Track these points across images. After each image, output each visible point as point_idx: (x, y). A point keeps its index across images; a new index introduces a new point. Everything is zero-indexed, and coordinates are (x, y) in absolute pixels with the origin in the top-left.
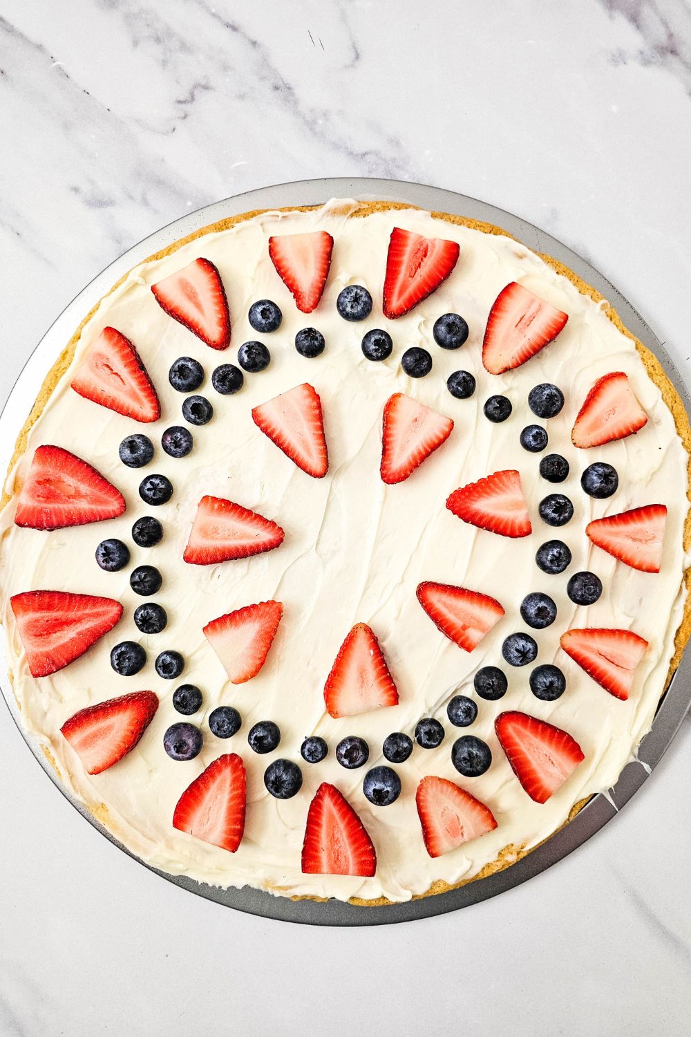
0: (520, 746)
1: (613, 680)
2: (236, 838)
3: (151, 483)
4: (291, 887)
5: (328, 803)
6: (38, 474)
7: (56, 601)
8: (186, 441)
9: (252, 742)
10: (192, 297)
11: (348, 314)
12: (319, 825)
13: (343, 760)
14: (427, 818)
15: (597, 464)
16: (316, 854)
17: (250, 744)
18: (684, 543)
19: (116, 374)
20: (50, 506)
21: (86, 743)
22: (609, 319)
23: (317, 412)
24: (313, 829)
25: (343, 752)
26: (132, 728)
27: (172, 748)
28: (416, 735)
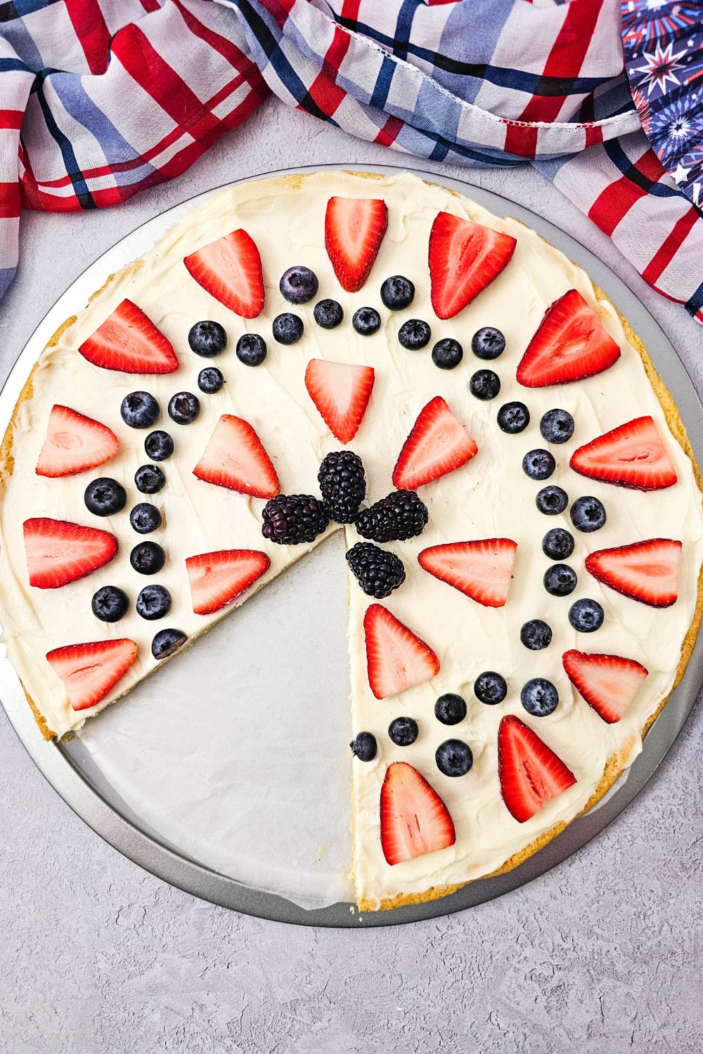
0: (82, 542)
2: (194, 268)
3: (522, 418)
5: (160, 358)
7: (486, 273)
8: (535, 471)
9: (256, 338)
10: (648, 570)
11: (536, 684)
12: (151, 338)
13: (185, 396)
14: (88, 424)
16: (131, 319)
17: (255, 335)
19: (633, 459)
20: (566, 326)
21: (358, 211)
23: (475, 594)
24: (152, 331)
25: (191, 401)
26: (342, 255)
27: (301, 273)
28: (157, 467)
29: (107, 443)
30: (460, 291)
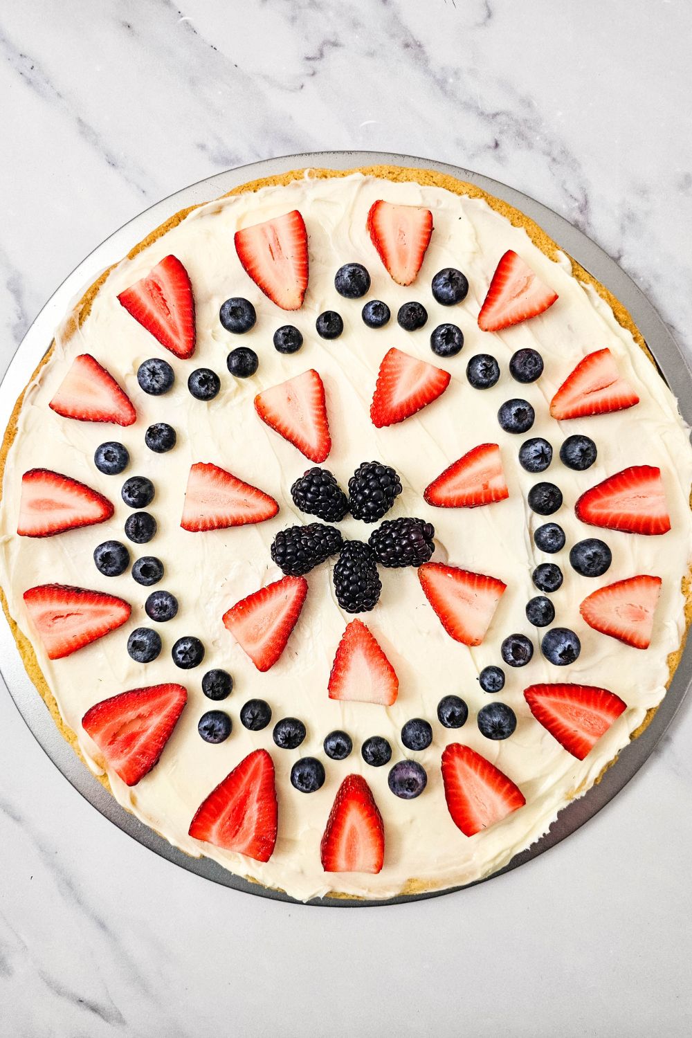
0: (612, 513)
1: (616, 398)
2: (515, 794)
3: (181, 652)
4: (586, 778)
5: (543, 700)
6: (104, 738)
7: (219, 799)
8: (166, 600)
9: (449, 725)
10: (49, 505)
11: (160, 389)
12: (553, 720)
13: (518, 662)
14: (613, 630)
15: (435, 279)
16: (574, 739)
17: (449, 727)
18: (550, 258)
19: (68, 615)
20: (137, 748)
21: (351, 859)
22: (324, 178)
23: (222, 475)
24: (553, 727)
25: (511, 658)
26: (366, 813)
27: (406, 792)
28: (542, 590)
29: (593, 612)
30: (246, 779)
